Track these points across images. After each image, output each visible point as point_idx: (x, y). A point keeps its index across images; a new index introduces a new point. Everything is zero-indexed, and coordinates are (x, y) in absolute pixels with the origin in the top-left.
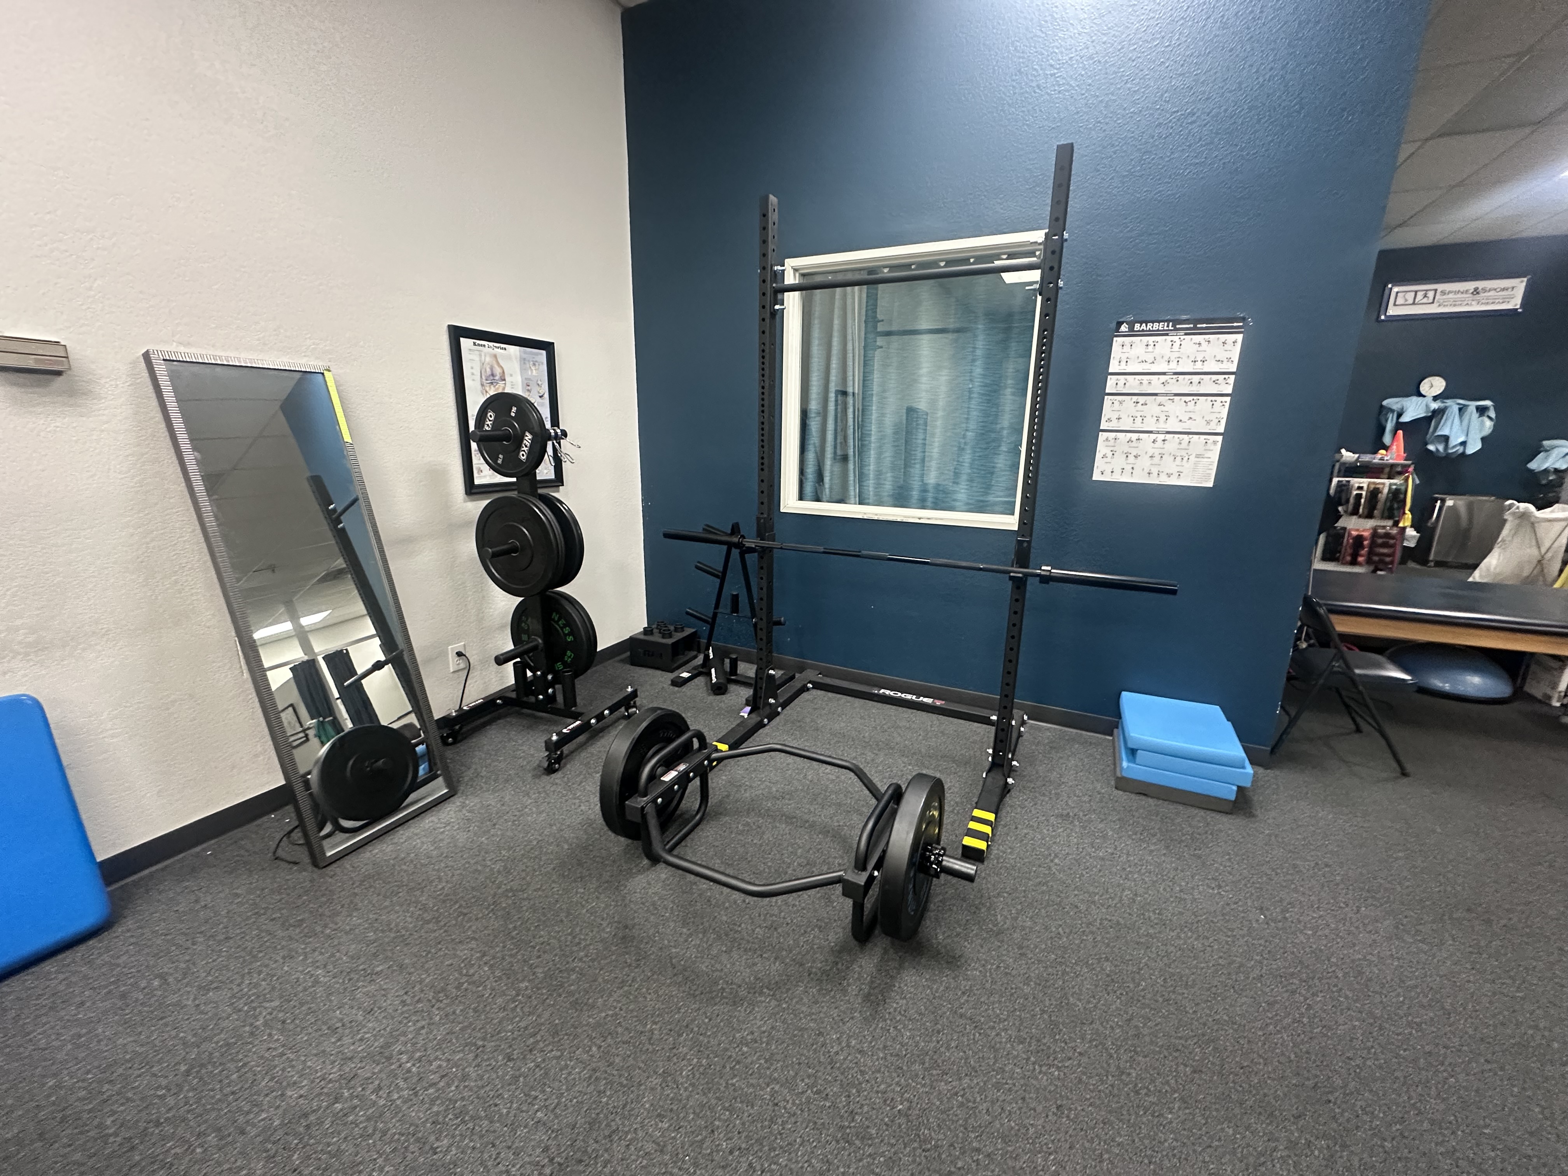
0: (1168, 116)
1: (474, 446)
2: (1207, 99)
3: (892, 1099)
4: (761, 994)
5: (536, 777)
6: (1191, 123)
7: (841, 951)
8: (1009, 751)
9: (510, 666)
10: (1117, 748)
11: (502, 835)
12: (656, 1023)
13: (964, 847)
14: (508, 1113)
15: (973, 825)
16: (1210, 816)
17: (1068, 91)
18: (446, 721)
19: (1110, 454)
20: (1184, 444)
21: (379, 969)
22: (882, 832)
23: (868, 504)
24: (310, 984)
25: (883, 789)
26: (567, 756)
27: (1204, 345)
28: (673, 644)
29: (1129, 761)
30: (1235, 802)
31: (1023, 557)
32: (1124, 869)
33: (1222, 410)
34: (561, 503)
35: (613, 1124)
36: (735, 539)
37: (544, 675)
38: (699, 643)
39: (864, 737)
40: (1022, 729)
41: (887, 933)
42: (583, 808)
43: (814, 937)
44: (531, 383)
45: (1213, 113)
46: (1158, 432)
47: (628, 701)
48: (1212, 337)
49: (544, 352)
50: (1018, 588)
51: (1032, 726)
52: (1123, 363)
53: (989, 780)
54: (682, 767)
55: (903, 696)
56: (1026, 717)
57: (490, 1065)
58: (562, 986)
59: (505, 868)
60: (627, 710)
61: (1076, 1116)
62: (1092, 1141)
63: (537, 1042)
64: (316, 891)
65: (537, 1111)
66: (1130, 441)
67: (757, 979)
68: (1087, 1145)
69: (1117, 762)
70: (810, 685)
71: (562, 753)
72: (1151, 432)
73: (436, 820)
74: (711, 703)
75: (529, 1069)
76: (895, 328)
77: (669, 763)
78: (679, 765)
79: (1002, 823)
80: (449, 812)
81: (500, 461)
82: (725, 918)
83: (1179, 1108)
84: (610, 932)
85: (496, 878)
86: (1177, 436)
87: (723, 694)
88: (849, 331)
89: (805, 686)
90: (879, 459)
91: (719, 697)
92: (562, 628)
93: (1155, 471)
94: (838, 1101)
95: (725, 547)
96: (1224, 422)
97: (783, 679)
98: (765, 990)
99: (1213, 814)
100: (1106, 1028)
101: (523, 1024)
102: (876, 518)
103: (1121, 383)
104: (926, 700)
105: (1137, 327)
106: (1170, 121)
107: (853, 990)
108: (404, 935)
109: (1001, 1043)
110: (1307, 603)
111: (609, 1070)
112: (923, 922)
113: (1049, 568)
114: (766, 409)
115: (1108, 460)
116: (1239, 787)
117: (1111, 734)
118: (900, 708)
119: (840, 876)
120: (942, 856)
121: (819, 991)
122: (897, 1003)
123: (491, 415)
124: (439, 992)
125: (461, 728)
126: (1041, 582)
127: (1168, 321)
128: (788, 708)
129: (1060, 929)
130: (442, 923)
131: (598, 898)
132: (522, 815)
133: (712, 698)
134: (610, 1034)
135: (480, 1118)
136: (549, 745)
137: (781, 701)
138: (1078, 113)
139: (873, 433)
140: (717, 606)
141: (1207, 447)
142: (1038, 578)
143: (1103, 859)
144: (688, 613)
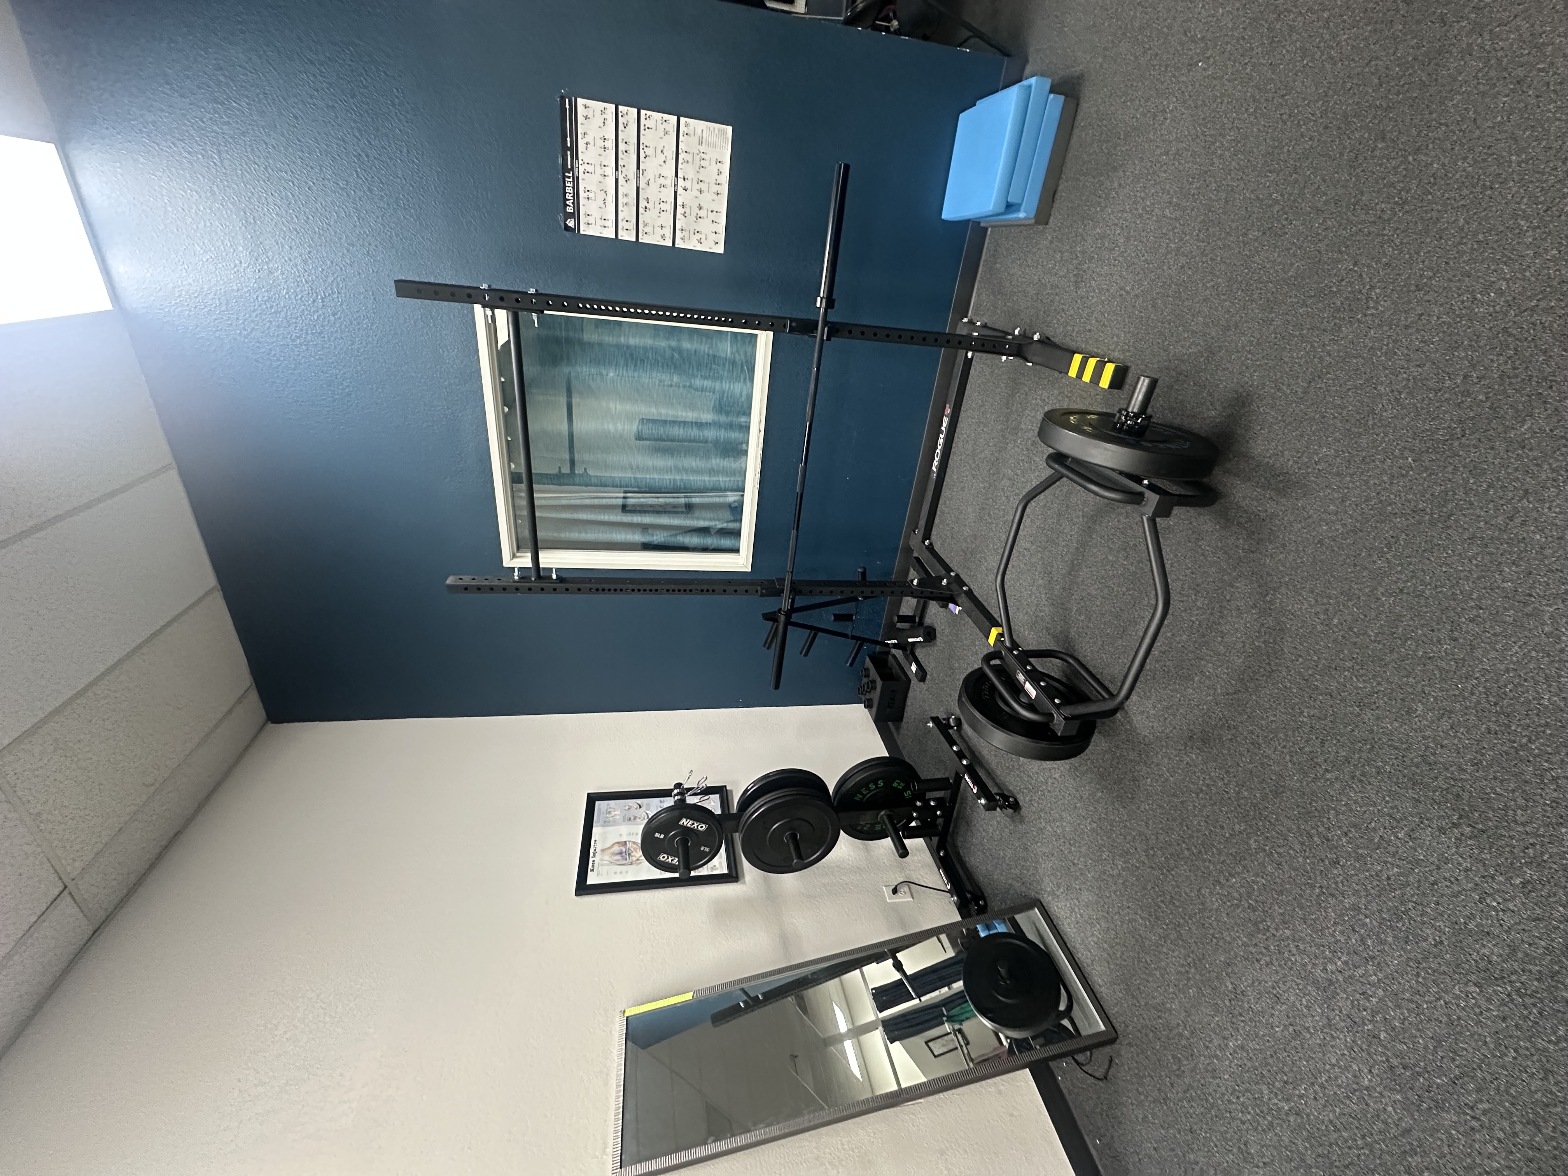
0: (360, 182)
1: (693, 874)
2: (343, 140)
3: (1400, 468)
4: (1271, 602)
5: (1022, 821)
6: (367, 156)
7: (1226, 520)
8: (1004, 337)
9: (907, 842)
10: (1002, 223)
11: (1084, 857)
12: (1302, 712)
13: (1111, 386)
14: (1398, 866)
15: (1087, 377)
16: (1080, 122)
17: (338, 283)
18: (963, 907)
19: (698, 236)
20: (688, 157)
21: (1230, 987)
22: (1099, 474)
23: (744, 482)
24: (1245, 1055)
25: (1049, 472)
26: (999, 788)
27: (587, 138)
28: (882, 679)
29: (1018, 210)
30: (1066, 95)
31: (807, 327)
32: (1140, 216)
33: (653, 119)
34: (746, 790)
35: (1415, 760)
36: (782, 618)
37: (917, 809)
38: (880, 653)
39: (984, 488)
40: (979, 324)
41: (1209, 471)
42: (1057, 776)
43: (1209, 546)
44: (628, 816)
45: (357, 134)
46: (676, 185)
47: (942, 726)
48: (580, 131)
49: (597, 803)
50: (837, 331)
51: (975, 313)
52: (606, 223)
53: (1035, 359)
54: (1021, 677)
55: (939, 447)
56: (965, 320)
57: (1342, 882)
58: (1255, 806)
59: (1121, 856)
60: (952, 727)
61: (1430, 269)
62: (1461, 253)
63: (1318, 833)
64: (1143, 1043)
65: (1397, 837)
66: (684, 215)
67: (1254, 606)
68: (1465, 258)
69: (1019, 223)
70: (927, 542)
71: (998, 794)
72: (676, 193)
73: (1068, 920)
74: (945, 643)
75: (1349, 843)
76: (567, 456)
77: (1017, 690)
78: (1017, 680)
79: (1083, 346)
80: (1059, 908)
81: (707, 850)
82: (1184, 637)
83: (1426, 155)
84: (1197, 755)
85: (1132, 865)
86: (680, 166)
87: (935, 630)
88: (573, 502)
89: (927, 547)
90: (698, 471)
91: (938, 635)
92: (871, 791)
93: (716, 188)
94: (1400, 525)
95: (789, 627)
96: (666, 116)
97: (921, 570)
98: (1268, 599)
99: (1079, 118)
100: (1325, 237)
101: (1297, 847)
102: (758, 476)
103: (626, 225)
104: (945, 424)
105: (570, 210)
106: (366, 179)
107: (1271, 507)
108: (1193, 959)
109: (1339, 352)
110: (850, 22)
111: (1353, 762)
112: (1196, 431)
113: (819, 299)
114: (654, 587)
115: (703, 237)
116: (1051, 92)
117: (986, 229)
118: (953, 450)
119: (1148, 519)
120: (1128, 412)
121: (1270, 542)
122: (1288, 460)
123: (663, 857)
124: (1259, 929)
125: (969, 892)
126: (832, 307)
127: (564, 177)
128: (951, 566)
129: (1209, 285)
130: (1182, 921)
131: (1158, 765)
132: (1064, 836)
133: (938, 641)
134: (1312, 759)
135: (1403, 895)
136: (990, 808)
137: (944, 572)
138: (359, 274)
139: (672, 477)
140: (845, 636)
141: (692, 133)
142: (829, 310)
143: (1128, 239)
144: (851, 665)
